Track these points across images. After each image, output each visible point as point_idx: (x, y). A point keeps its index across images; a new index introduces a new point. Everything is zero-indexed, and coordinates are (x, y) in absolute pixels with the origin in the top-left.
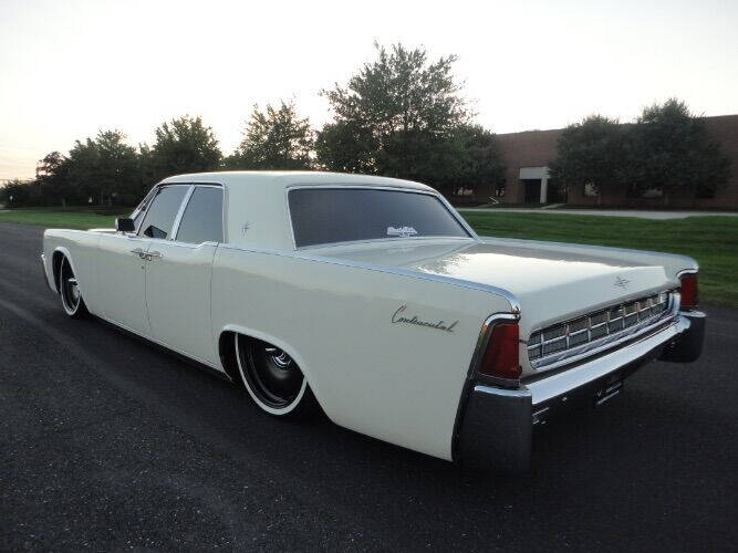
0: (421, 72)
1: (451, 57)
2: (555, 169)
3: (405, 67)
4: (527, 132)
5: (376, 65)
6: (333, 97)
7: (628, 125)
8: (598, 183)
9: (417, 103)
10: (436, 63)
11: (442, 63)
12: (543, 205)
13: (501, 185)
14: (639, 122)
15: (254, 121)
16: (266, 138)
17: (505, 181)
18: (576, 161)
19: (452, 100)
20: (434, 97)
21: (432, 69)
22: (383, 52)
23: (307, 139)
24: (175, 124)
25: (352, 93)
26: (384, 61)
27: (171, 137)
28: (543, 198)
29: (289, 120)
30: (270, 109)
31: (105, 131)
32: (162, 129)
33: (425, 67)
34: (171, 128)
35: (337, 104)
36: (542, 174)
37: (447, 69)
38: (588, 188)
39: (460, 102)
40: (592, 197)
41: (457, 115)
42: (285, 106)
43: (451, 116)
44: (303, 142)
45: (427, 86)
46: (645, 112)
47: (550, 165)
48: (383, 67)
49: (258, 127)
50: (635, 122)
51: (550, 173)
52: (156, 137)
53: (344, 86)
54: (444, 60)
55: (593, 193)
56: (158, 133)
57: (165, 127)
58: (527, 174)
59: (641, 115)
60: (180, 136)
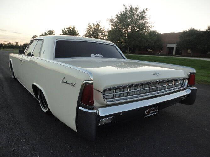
0: (137, 14)
1: (146, 9)
2: (178, 44)
3: (132, 12)
4: (170, 33)
5: (124, 11)
6: (111, 21)
7: (203, 32)
8: (192, 49)
9: (135, 23)
10: (141, 11)
11: (143, 11)
12: (174, 55)
13: (161, 49)
14: (206, 30)
15: (88, 28)
16: (91, 33)
17: (162, 48)
18: (185, 42)
19: (146, 22)
20: (140, 21)
21: (140, 13)
22: (126, 8)
23: (104, 33)
24: (67, 28)
25: (116, 20)
26: (126, 10)
27: (66, 32)
28: (174, 53)
29: (98, 28)
30: (93, 25)
31: (49, 30)
32: (64, 30)
33: (138, 12)
34: (66, 29)
35: (112, 23)
36: (174, 46)
37: (145, 13)
38: (189, 51)
39: (148, 23)
40: (190, 53)
41: (147, 27)
42: (97, 24)
43: (145, 27)
44: (102, 34)
45: (138, 18)
46: (209, 27)
47: (177, 43)
48: (126, 12)
49: (89, 29)
50: (205, 31)
51: (177, 46)
52: (62, 32)
53: (114, 18)
54: (144, 10)
55: (191, 52)
56: (63, 31)
57: (65, 29)
58: (170, 46)
59: (207, 28)
60: (69, 32)
